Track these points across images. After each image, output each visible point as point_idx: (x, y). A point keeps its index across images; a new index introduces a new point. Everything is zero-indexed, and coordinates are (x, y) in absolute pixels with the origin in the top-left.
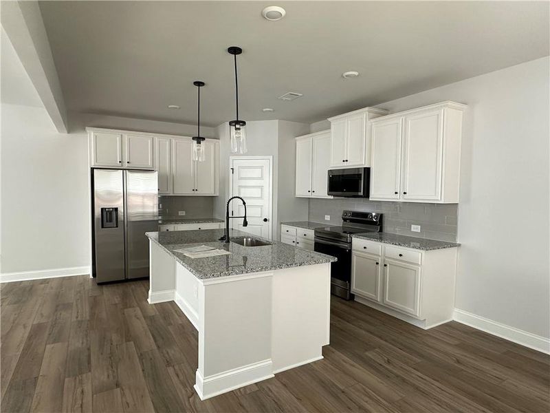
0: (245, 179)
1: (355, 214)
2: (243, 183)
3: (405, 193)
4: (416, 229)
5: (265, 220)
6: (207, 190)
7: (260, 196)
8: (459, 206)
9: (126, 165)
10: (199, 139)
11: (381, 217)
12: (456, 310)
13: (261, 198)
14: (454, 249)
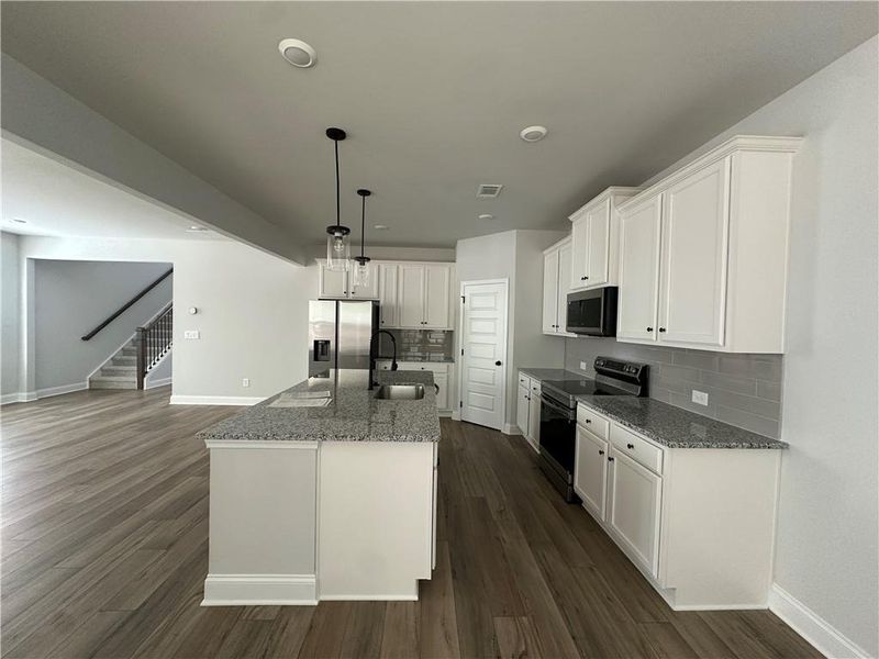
0: (479, 309)
1: (610, 363)
2: (475, 314)
3: (662, 330)
4: (700, 398)
5: (498, 363)
6: (438, 323)
7: (492, 331)
8: (786, 360)
9: (351, 296)
10: (363, 260)
11: (646, 370)
12: (775, 587)
13: (494, 334)
14: (774, 454)
